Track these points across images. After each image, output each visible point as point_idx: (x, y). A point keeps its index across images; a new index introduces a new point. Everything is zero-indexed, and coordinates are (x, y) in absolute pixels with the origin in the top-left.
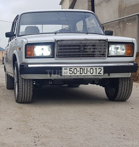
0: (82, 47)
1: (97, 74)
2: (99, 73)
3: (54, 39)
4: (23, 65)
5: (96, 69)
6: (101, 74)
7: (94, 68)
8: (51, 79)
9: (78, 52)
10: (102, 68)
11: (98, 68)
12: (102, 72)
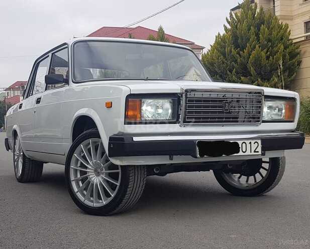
0: (227, 104)
1: (253, 153)
2: (255, 152)
3: (180, 88)
4: (123, 138)
5: (250, 143)
6: (258, 152)
7: (248, 142)
8: (165, 164)
9: (219, 112)
10: (259, 142)
11: (253, 142)
12: (259, 149)
